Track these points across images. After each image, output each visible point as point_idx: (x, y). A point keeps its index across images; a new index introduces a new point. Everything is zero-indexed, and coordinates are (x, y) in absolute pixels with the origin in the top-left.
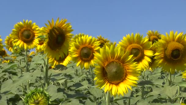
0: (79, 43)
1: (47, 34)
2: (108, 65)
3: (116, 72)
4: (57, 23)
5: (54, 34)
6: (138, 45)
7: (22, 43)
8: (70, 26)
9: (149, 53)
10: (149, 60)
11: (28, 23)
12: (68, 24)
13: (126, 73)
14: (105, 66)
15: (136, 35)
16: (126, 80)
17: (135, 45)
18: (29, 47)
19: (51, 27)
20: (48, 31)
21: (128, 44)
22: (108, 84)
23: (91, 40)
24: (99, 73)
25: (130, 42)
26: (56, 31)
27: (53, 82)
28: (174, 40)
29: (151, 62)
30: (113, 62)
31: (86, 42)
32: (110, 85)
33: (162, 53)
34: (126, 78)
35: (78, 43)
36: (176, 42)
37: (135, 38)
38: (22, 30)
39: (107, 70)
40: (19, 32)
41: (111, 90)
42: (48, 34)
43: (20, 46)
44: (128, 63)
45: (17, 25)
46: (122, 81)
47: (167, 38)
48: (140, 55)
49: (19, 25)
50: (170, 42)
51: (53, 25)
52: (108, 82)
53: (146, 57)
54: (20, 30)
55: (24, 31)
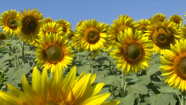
0: (46, 28)
1: (20, 21)
2: (48, 49)
3: (54, 54)
4: (29, 12)
5: (27, 21)
6: (94, 29)
7: (8, 28)
8: (41, 14)
9: (103, 35)
10: (104, 41)
11: (12, 12)
12: (39, 13)
13: (63, 54)
14: (46, 49)
15: (93, 20)
16: (63, 60)
17: (92, 29)
18: (15, 31)
19: (24, 15)
20: (22, 19)
21: (86, 28)
22: (48, 64)
23: (55, 26)
24: (40, 55)
25: (88, 26)
26: (29, 19)
27: (30, 60)
28: (123, 24)
29: (105, 42)
30: (52, 46)
31: (51, 27)
32: (49, 65)
33: (114, 34)
34: (64, 59)
35: (44, 29)
36: (126, 25)
37: (92, 23)
38: (8, 18)
39: (47, 52)
40: (5, 20)
41: (50, 68)
42: (22, 21)
43: (7, 31)
44: (64, 46)
45: (3, 14)
46: (60, 61)
47: (118, 22)
48: (96, 37)
49: (5, 14)
50: (121, 25)
51: (26, 14)
52: (48, 62)
53: (101, 39)
54: (6, 18)
55: (10, 18)
